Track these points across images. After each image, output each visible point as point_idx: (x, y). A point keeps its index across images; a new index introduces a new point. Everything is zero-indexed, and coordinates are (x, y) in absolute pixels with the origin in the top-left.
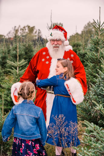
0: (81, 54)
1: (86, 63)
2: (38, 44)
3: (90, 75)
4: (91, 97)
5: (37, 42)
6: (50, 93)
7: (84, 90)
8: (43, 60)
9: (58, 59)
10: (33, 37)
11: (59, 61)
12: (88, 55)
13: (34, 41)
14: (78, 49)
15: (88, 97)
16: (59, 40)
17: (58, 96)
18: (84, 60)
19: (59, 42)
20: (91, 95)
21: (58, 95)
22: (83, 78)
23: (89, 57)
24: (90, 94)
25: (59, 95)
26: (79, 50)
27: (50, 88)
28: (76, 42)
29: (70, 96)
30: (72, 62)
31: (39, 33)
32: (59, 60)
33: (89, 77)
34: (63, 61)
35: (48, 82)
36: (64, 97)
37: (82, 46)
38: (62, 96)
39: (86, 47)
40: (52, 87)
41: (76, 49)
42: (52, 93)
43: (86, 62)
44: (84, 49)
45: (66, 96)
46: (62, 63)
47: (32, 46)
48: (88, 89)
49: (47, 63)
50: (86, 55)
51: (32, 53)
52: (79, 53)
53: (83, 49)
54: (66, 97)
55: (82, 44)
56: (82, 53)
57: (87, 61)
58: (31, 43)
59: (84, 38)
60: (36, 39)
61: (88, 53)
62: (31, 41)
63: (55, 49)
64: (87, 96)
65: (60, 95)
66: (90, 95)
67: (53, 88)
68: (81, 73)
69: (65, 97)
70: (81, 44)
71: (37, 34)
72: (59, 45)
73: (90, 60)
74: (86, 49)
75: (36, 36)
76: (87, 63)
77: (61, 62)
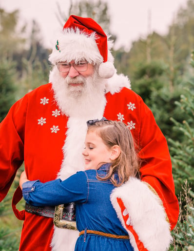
0: (162, 100)
1: (178, 127)
2: (30, 68)
3: (190, 167)
4: (189, 235)
5: (28, 59)
6: (65, 227)
7: (168, 216)
8: (42, 121)
9: (88, 122)
10: (15, 43)
11: (92, 128)
12: (182, 103)
13: (17, 57)
14: (155, 82)
15: (180, 236)
16: (83, 63)
17: (92, 234)
18: (172, 119)
19: (83, 70)
20: (190, 229)
21: (89, 231)
22: (165, 178)
23: (188, 108)
24: (189, 225)
25: (92, 231)
26: (159, 88)
27: (66, 211)
28: (149, 62)
29: (127, 234)
30: (131, 125)
31: (34, 31)
32: (91, 124)
33: (187, 173)
34: (106, 127)
35: (61, 193)
36: (108, 238)
37: (168, 74)
38: (103, 237)
39: (179, 78)
40: (72, 206)
41: (150, 84)
42: (73, 228)
43: (177, 123)
44: (173, 85)
45: (114, 236)
46: (103, 135)
47: (10, 72)
48: (181, 211)
49: (55, 129)
50: (176, 103)
51: (10, 96)
52: (158, 97)
53: (170, 83)
54: (115, 239)
55: (169, 68)
56: (167, 97)
57: (180, 121)
58: (7, 64)
59: (173, 48)
60: (24, 52)
61: (182, 96)
62: (8, 58)
63: (73, 88)
64: (180, 231)
65: (97, 232)
66: (186, 230)
67: (74, 212)
68: (159, 161)
69: (112, 239)
70: (165, 66)
71: (27, 35)
72: (85, 76)
73: (191, 120)
74: (178, 83)
75: (24, 41)
76: (181, 129)
77: (98, 130)
